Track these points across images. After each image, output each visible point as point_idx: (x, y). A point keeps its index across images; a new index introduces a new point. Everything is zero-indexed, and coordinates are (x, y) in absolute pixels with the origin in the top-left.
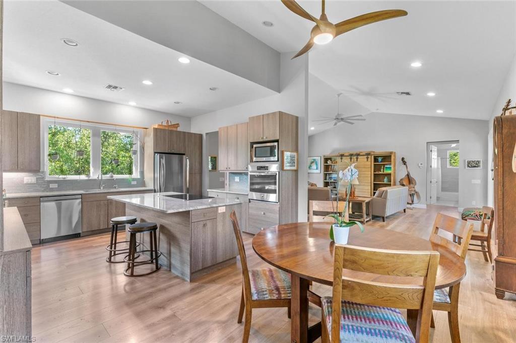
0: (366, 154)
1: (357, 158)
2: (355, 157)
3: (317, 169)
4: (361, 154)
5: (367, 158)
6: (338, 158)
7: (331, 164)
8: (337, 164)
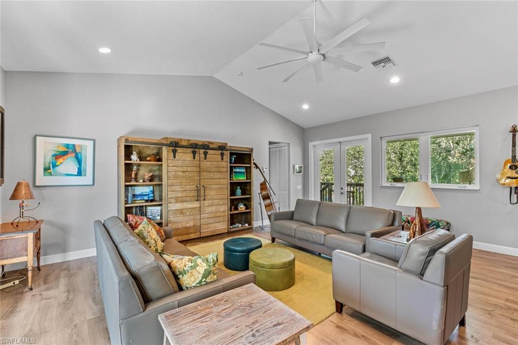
0: (219, 147)
1: (206, 154)
2: (202, 151)
3: (80, 173)
4: (211, 146)
5: (222, 155)
6: (164, 148)
7: (138, 162)
8: (164, 163)
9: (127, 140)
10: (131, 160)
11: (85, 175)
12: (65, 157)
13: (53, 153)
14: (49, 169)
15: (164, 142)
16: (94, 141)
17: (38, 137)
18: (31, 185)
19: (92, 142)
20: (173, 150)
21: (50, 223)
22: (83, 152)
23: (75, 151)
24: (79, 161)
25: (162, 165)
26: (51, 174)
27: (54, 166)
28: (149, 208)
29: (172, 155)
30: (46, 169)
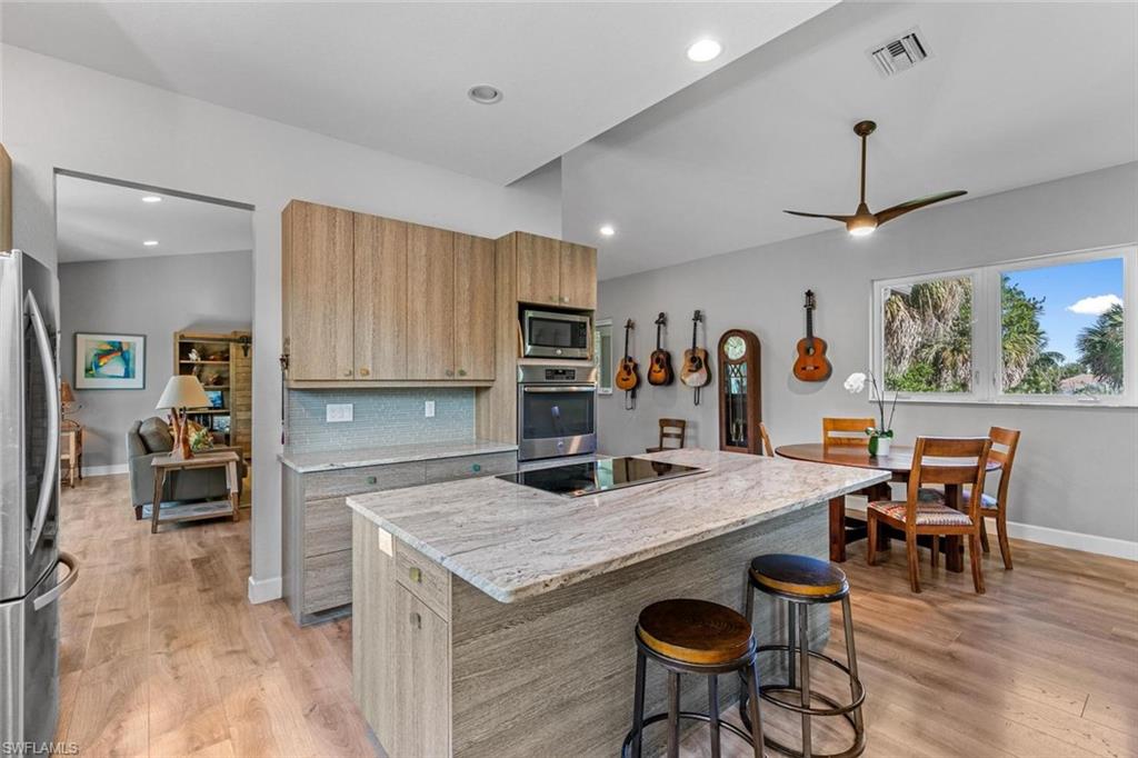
3: (127, 375)
6: (232, 344)
7: (199, 361)
8: (232, 363)
9: (182, 337)
10: (189, 359)
11: (134, 377)
12: (109, 357)
13: (95, 352)
14: (91, 370)
15: (233, 337)
16: (145, 337)
17: (78, 336)
18: (71, 387)
19: (142, 339)
20: (243, 347)
21: (92, 431)
22: (131, 351)
23: (120, 349)
24: (126, 361)
25: (228, 365)
26: (93, 376)
27: (97, 366)
28: (216, 418)
29: (242, 352)
30: (87, 371)
